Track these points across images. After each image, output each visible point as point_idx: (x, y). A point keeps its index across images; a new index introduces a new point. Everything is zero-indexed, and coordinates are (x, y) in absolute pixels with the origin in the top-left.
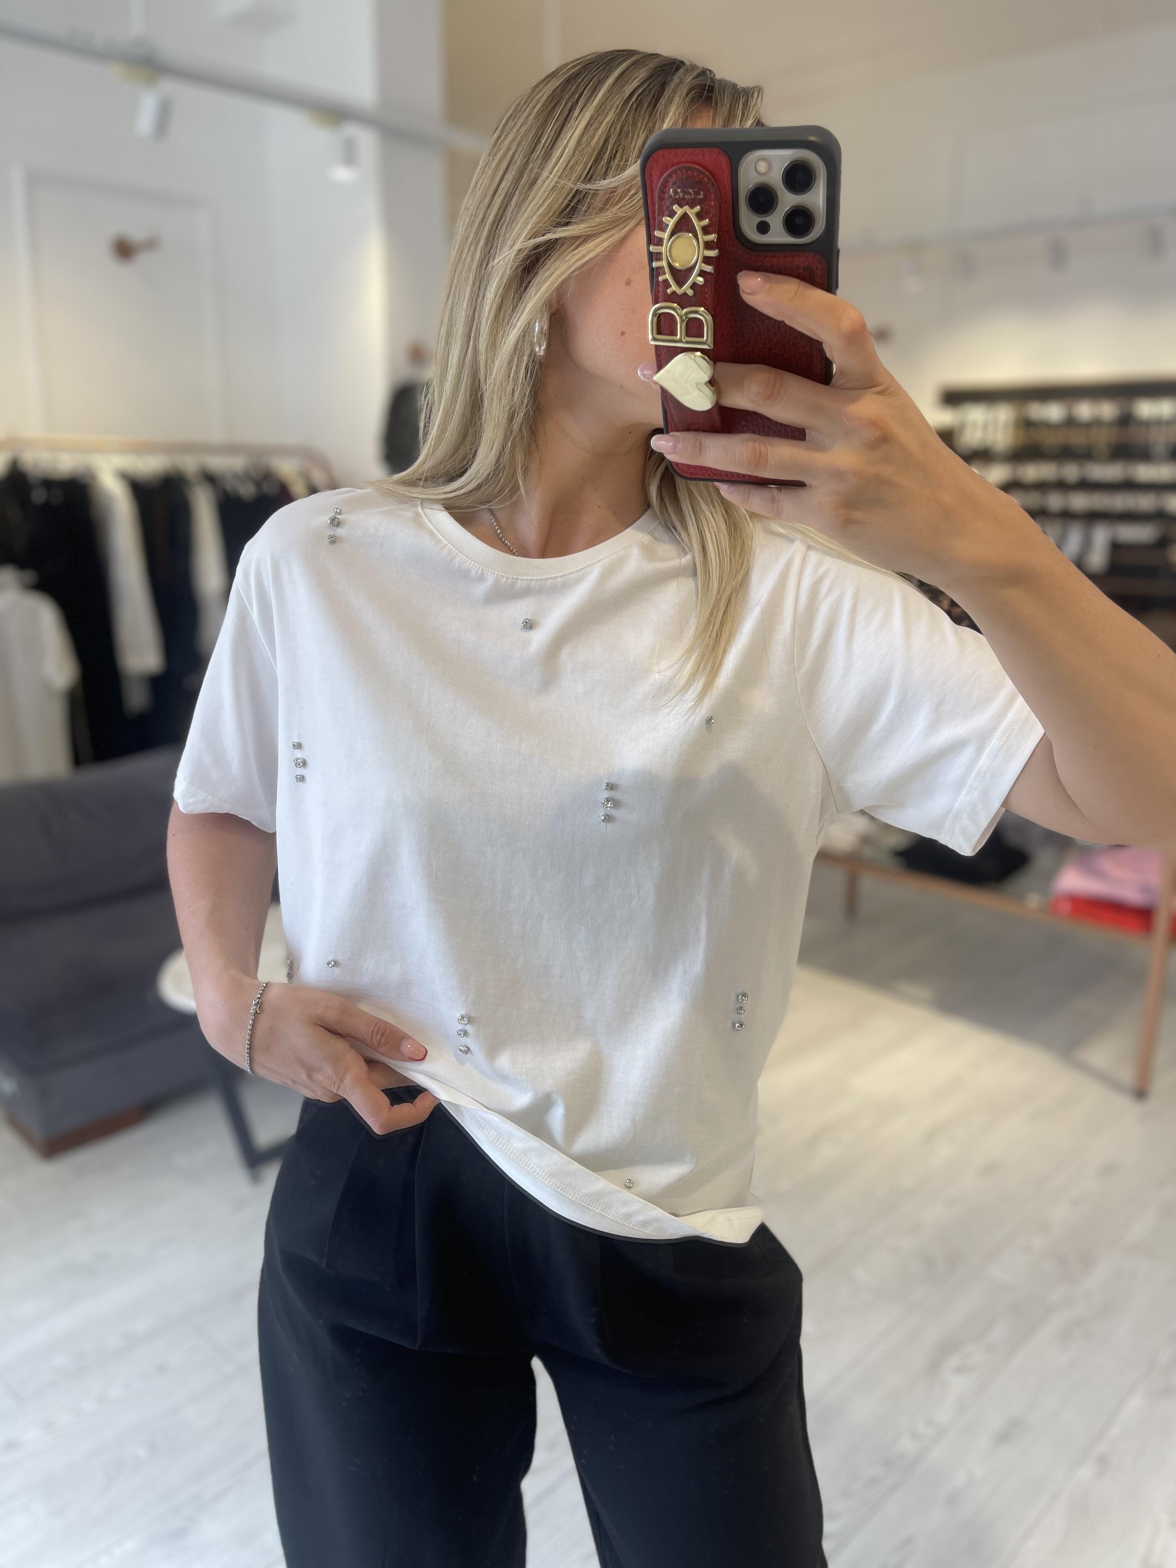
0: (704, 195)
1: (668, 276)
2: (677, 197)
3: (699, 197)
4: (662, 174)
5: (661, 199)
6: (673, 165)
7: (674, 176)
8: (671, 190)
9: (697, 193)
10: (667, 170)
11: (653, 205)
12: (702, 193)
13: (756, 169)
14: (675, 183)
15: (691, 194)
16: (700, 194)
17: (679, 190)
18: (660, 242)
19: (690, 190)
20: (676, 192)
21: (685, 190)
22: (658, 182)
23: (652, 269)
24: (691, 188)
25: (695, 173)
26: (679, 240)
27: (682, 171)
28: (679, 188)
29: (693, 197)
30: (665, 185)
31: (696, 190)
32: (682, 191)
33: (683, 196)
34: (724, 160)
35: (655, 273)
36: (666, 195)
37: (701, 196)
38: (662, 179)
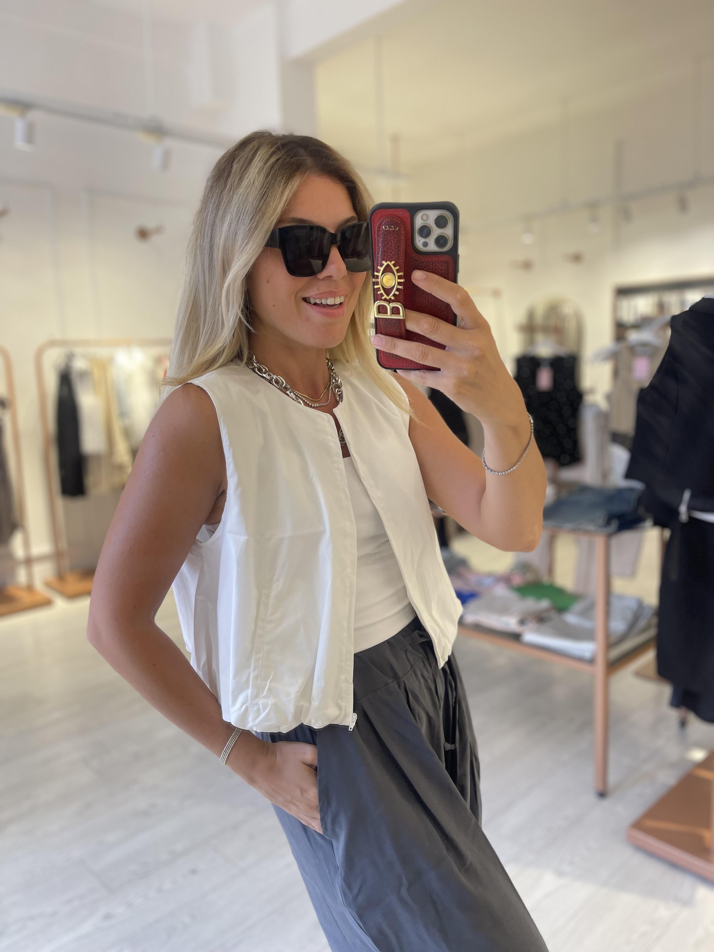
0: (399, 229)
1: (382, 291)
2: (386, 229)
3: (396, 229)
4: (379, 220)
5: (379, 231)
6: (384, 216)
7: (385, 220)
8: (384, 227)
9: (395, 228)
10: (382, 218)
11: (375, 233)
12: (398, 228)
13: (422, 217)
14: (385, 224)
15: (392, 228)
16: (397, 228)
17: (387, 227)
18: (377, 277)
19: (393, 227)
20: (385, 228)
21: (390, 226)
22: (377, 224)
23: (374, 289)
24: (392, 225)
25: (394, 219)
26: (385, 276)
27: (388, 218)
28: (387, 225)
29: (393, 229)
30: (380, 225)
31: (395, 226)
32: (389, 227)
33: (389, 229)
34: (407, 214)
35: (375, 291)
36: (381, 229)
37: (397, 229)
38: (379, 222)
